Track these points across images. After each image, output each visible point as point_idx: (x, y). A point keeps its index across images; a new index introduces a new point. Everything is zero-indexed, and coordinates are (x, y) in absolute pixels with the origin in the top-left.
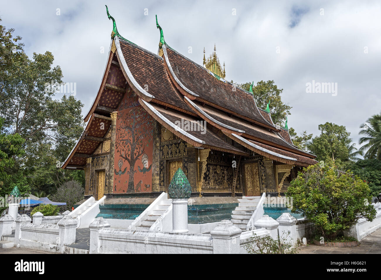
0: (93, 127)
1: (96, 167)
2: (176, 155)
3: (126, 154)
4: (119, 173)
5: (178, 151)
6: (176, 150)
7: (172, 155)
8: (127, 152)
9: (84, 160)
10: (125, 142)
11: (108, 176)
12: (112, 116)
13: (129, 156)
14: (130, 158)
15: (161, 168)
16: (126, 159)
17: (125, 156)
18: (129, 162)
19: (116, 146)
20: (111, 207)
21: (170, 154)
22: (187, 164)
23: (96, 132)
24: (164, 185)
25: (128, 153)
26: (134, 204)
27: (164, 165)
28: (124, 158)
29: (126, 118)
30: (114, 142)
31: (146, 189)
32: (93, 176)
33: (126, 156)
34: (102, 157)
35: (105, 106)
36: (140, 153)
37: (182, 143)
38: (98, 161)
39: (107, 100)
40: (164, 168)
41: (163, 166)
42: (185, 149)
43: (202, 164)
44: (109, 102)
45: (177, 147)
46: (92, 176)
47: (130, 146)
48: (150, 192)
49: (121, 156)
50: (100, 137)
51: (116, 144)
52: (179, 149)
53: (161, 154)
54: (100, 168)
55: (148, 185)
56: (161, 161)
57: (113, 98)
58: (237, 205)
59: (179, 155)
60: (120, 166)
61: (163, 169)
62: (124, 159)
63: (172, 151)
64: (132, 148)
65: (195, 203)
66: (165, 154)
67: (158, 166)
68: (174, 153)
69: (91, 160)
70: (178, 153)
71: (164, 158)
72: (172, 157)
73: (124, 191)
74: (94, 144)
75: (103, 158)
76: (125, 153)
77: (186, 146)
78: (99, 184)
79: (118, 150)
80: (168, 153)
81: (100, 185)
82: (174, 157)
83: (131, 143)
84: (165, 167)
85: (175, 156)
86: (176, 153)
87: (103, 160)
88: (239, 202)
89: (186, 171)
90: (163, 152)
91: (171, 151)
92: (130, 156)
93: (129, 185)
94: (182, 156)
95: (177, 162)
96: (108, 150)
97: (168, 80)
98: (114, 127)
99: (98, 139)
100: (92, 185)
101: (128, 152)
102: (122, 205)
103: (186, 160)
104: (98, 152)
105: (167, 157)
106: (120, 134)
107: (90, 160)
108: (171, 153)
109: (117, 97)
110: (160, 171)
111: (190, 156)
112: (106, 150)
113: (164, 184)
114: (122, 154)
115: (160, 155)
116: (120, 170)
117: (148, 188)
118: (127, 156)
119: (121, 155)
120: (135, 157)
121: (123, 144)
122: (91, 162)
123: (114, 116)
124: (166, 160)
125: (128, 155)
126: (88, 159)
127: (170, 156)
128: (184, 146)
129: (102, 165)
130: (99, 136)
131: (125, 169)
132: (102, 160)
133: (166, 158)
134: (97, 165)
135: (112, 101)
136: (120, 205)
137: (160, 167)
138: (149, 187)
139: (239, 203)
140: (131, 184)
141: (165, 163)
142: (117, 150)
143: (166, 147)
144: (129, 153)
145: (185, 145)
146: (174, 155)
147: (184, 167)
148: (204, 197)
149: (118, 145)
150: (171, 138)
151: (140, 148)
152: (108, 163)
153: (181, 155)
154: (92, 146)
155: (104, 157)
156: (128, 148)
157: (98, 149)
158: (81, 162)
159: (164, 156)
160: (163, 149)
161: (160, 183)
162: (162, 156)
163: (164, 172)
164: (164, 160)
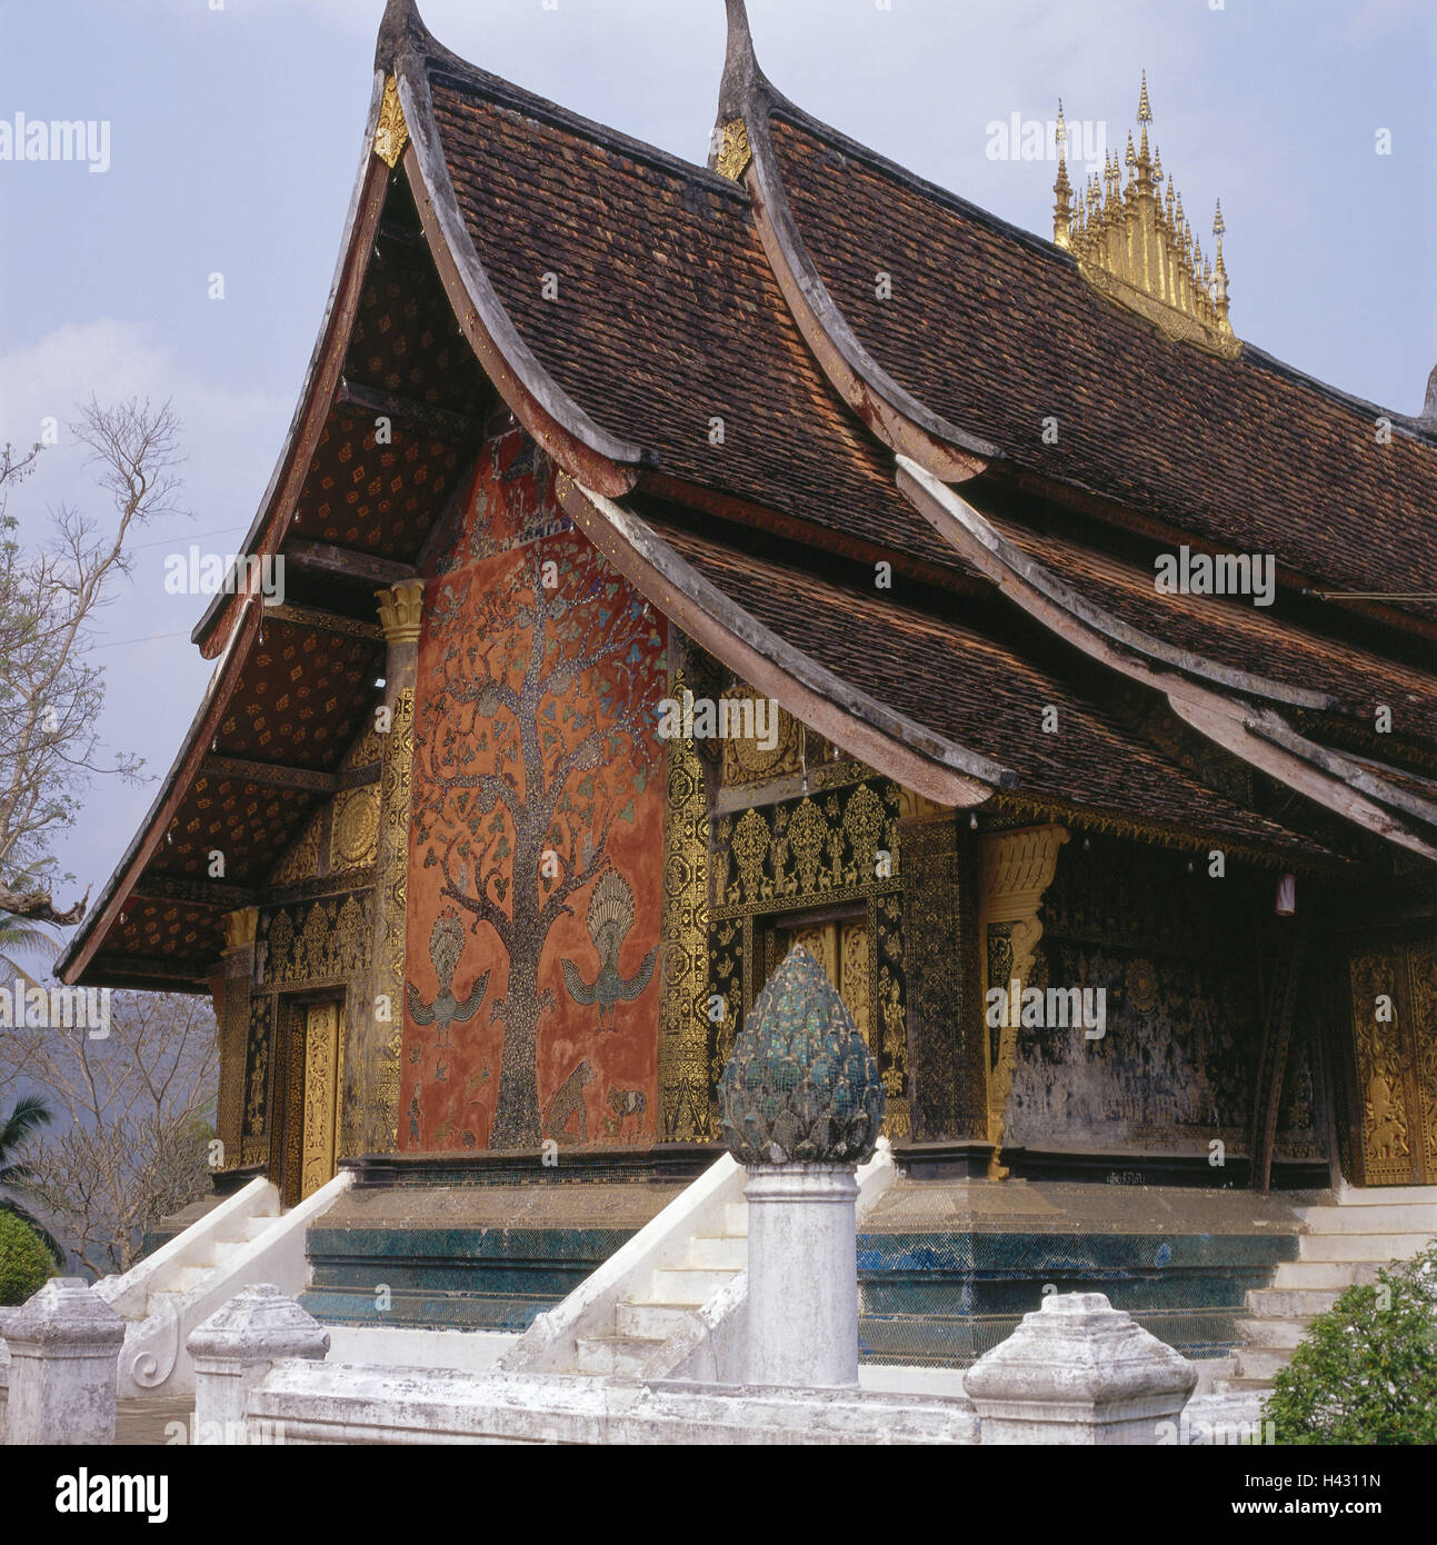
0: (261, 688)
1: (289, 974)
2: (826, 881)
3: (484, 873)
4: (438, 1010)
5: (836, 852)
6: (825, 842)
7: (798, 877)
8: (488, 865)
9: (206, 922)
10: (474, 792)
12: (386, 613)
13: (502, 895)
14: (507, 906)
15: (724, 974)
16: (485, 910)
17: (476, 896)
18: (503, 932)
19: (417, 820)
20: (381, 1250)
21: (779, 871)
22: (902, 938)
23: (285, 729)
25: (493, 872)
26: (537, 1226)
27: (738, 951)
28: (467, 903)
29: (482, 620)
30: (402, 797)
31: (618, 1125)
32: (267, 1037)
33: (482, 892)
34: (325, 903)
35: (343, 545)
36: (581, 866)
37: (863, 787)
38: (298, 931)
39: (352, 497)
40: (737, 972)
41: (733, 956)
42: (883, 831)
43: (1007, 936)
44: (363, 512)
45: (829, 820)
46: (260, 1034)
47: (508, 820)
48: (646, 1143)
49: (451, 891)
50: (314, 765)
51: (415, 806)
52: (846, 837)
53: (722, 873)
54: (317, 982)
55: (632, 1097)
56: (721, 926)
57: (396, 485)
58: (1285, 1248)
59: (843, 876)
60: (440, 967)
61: (735, 982)
62: (473, 916)
63: (796, 852)
64: (521, 833)
65: (956, 1222)
66: (751, 869)
67: (698, 958)
68: (808, 860)
69: (253, 923)
70: (837, 862)
71: (743, 899)
72: (800, 890)
73: (470, 1139)
74: (274, 809)
75: (333, 913)
76: (478, 869)
77: (892, 812)
78: (308, 1092)
79: (431, 851)
80: (768, 869)
81: (312, 1096)
82: (808, 891)
83: (516, 797)
84: (747, 961)
85: (816, 887)
86: (826, 859)
87: (332, 925)
88: (1305, 1231)
89: (896, 994)
90: (733, 860)
91: (789, 849)
92: (510, 890)
93: (502, 1098)
94: (867, 881)
95: (830, 931)
96: (363, 849)
97: (788, 349)
99: (301, 778)
100: (258, 1099)
101: (496, 866)
102: (457, 1236)
103: (893, 912)
104: (299, 868)
105: (759, 897)
106: (441, 736)
107: (246, 924)
108: (789, 866)
109: (421, 474)
111: (919, 882)
112: (353, 854)
114: (457, 881)
115: (713, 881)
116: (446, 994)
117: (634, 1118)
118: (492, 893)
119: (451, 884)
120: (543, 898)
121: (463, 808)
122: (251, 934)
123: (402, 615)
124: (757, 918)
125: (497, 884)
126: (235, 914)
127: (779, 889)
128: (880, 813)
129: (326, 955)
130: (305, 755)
131: (477, 985)
132: (324, 926)
133: (751, 901)
134: (292, 960)
135: (384, 506)
136: (442, 1232)
137: (713, 964)
138: (639, 1109)
139: (1302, 1240)
140: (519, 1091)
141: (748, 939)
142: (422, 852)
143: (752, 819)
144: (507, 871)
145: (886, 806)
146: (808, 882)
147: (880, 967)
148: (1020, 1184)
149: (429, 818)
150: (789, 758)
151: (574, 834)
153: (859, 880)
154: (258, 828)
155: (342, 900)
156: (499, 835)
157: (301, 847)
158: (190, 937)
159: (742, 886)
160: (731, 838)
161: (710, 1080)
162: (726, 888)
163: (741, 999)
164: (742, 918)
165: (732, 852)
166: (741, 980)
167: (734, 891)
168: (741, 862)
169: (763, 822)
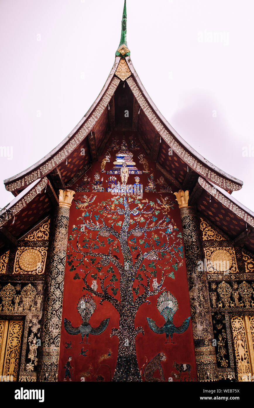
2: (253, 305)
3: (105, 286)
6: (252, 294)
7: (244, 302)
10: (98, 258)
11: (36, 335)
13: (114, 293)
14: (118, 297)
15: (219, 328)
16: (106, 297)
18: (116, 306)
19: (70, 263)
21: (236, 300)
24: (229, 366)
25: (110, 285)
27: (224, 322)
28: (97, 294)
30: (64, 255)
31: (180, 376)
33: (105, 291)
34: (14, 284)
40: (224, 328)
41: (222, 323)
45: (253, 288)
47: (116, 270)
49: (88, 289)
53: (214, 298)
54: (6, 312)
56: (216, 314)
61: (223, 331)
62: (100, 299)
63: (242, 296)
66: (225, 298)
67: (211, 322)
71: (224, 307)
75: (19, 289)
76: (102, 283)
79: (77, 274)
80: (232, 298)
84: (228, 326)
85: (251, 306)
87: (18, 293)
90: (218, 295)
91: (240, 294)
92: (119, 292)
93: (119, 364)
95: (247, 318)
96: (35, 268)
98: (65, 221)
105: (230, 306)
108: (240, 300)
110: (214, 334)
112: (26, 270)
113: (229, 363)
114: (91, 286)
115: (210, 300)
118: (110, 292)
119: (88, 286)
120: (135, 296)
121: (93, 263)
123: (67, 198)
125: (112, 289)
127: (238, 305)
129: (13, 303)
132: (13, 292)
133: (227, 307)
137: (214, 325)
140: (127, 361)
141: (227, 318)
142: (73, 273)
143: (223, 284)
144: (117, 285)
149: (76, 263)
150: (232, 269)
152: (36, 303)
155: (24, 285)
156: (112, 274)
159: (222, 302)
160: (216, 289)
161: (217, 361)
162: (216, 302)
163: (227, 336)
164: (224, 312)
165: (217, 293)
166: (226, 330)
167: (220, 304)
168: (221, 296)
169: (229, 286)
